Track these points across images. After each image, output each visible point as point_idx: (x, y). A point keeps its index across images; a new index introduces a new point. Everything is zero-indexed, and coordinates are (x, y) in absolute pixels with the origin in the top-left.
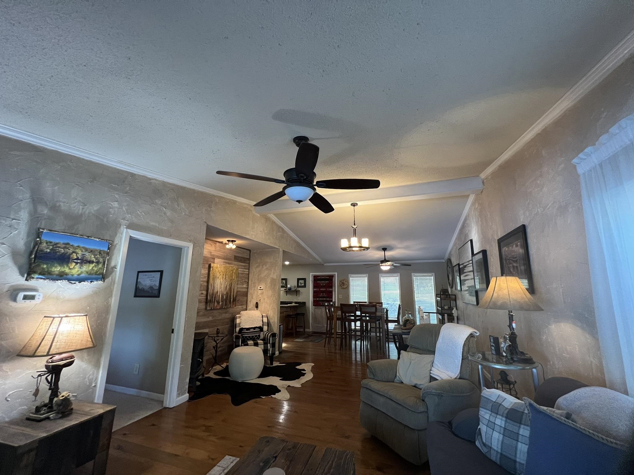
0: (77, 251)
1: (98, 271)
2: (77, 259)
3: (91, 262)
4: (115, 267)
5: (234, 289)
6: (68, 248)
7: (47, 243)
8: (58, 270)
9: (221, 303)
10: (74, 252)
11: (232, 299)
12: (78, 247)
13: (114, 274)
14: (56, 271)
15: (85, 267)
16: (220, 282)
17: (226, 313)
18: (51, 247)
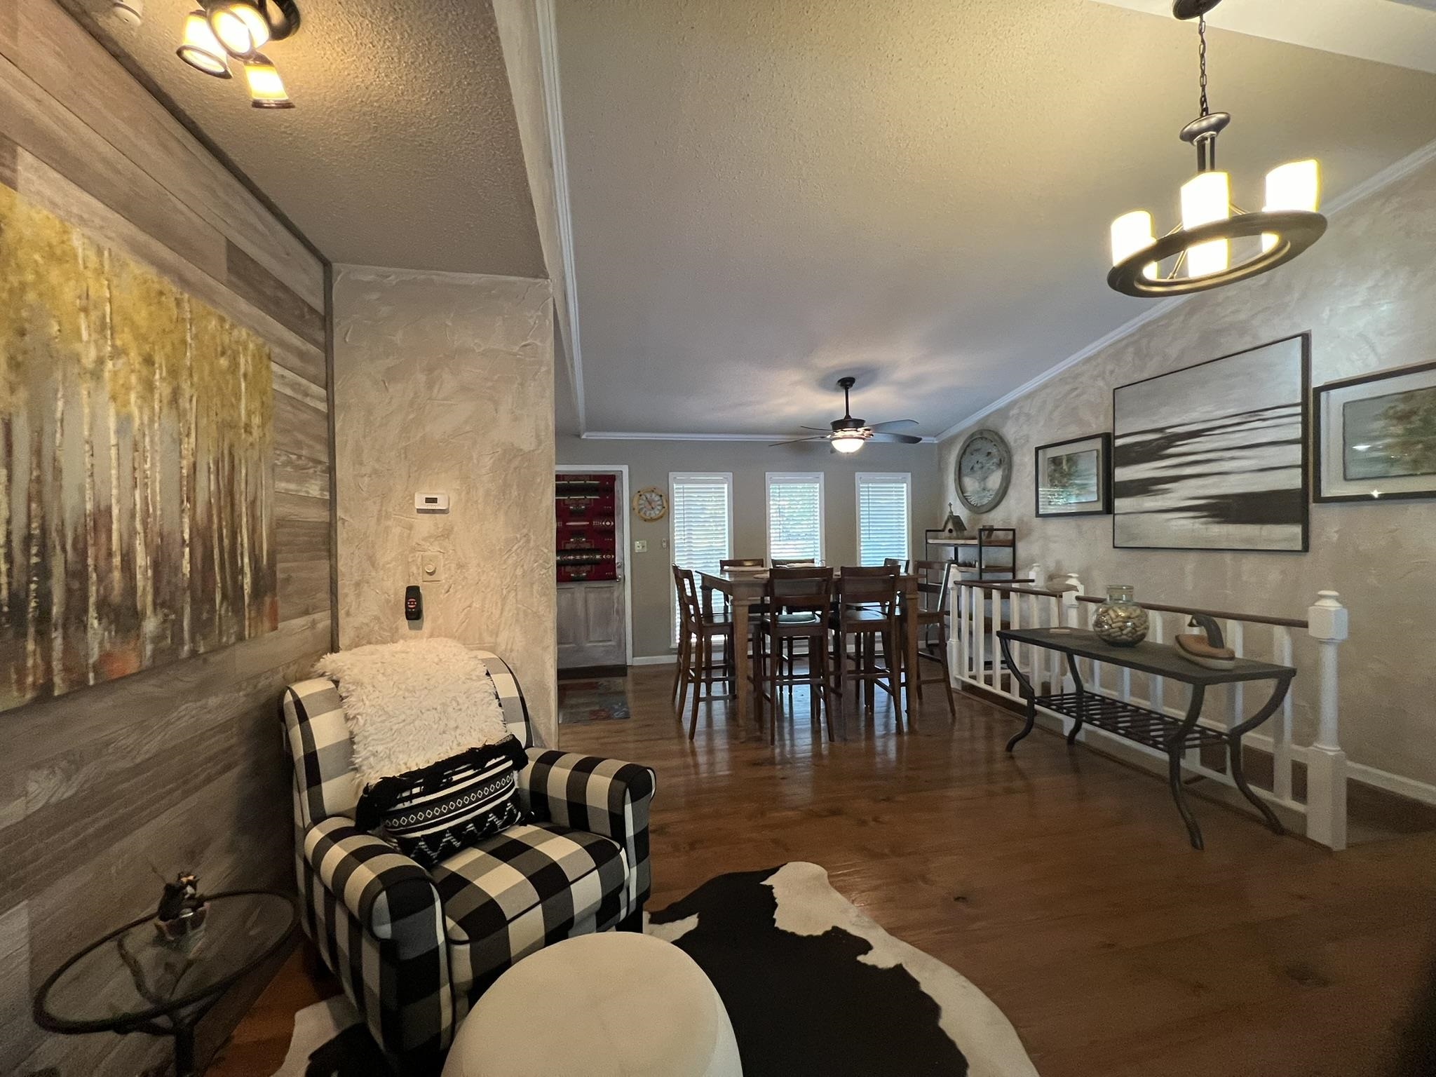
5: (253, 502)
9: (150, 625)
11: (247, 581)
16: (124, 422)
17: (203, 689)
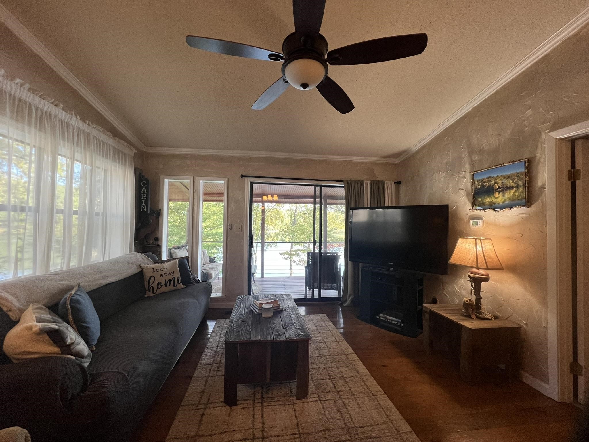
0: (497, 180)
1: (520, 196)
2: (499, 188)
3: (512, 188)
4: (543, 187)
6: (490, 181)
7: (477, 181)
8: (488, 200)
10: (495, 183)
12: (497, 177)
13: (543, 195)
14: (487, 202)
15: (506, 194)
18: (480, 184)
